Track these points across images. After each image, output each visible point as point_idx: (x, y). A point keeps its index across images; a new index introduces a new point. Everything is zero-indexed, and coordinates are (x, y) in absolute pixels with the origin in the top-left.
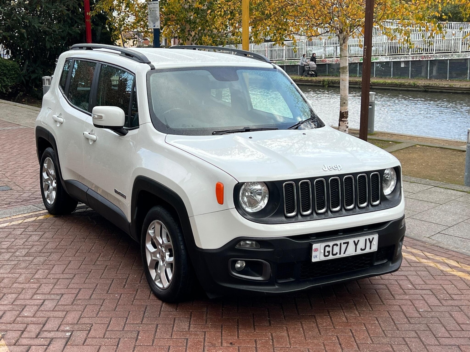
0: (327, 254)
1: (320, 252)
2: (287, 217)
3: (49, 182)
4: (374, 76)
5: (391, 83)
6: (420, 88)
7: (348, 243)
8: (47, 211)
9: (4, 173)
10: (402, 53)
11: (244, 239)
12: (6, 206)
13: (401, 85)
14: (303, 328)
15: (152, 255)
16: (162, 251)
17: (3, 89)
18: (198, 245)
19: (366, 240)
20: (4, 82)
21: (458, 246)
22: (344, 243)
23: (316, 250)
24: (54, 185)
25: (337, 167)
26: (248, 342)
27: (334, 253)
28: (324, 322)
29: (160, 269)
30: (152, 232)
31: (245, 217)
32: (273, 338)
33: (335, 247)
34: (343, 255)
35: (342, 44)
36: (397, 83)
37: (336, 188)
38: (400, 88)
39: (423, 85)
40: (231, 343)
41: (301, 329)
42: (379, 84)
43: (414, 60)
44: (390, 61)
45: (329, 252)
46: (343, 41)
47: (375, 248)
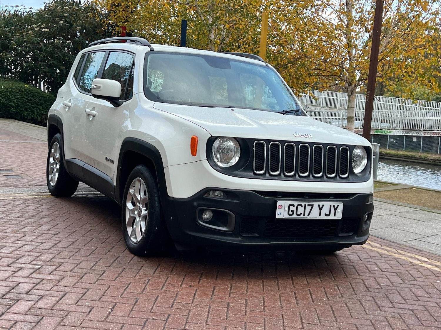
0: (291, 213)
1: (285, 210)
2: (255, 174)
3: (54, 165)
4: (388, 148)
5: (403, 155)
6: (430, 161)
7: (312, 206)
8: (50, 193)
9: (19, 168)
10: (415, 129)
11: (213, 189)
12: (13, 187)
13: (412, 157)
14: (263, 285)
15: (131, 212)
16: (140, 207)
17: (38, 117)
18: (169, 194)
19: (331, 206)
20: (40, 111)
21: (432, 249)
22: (309, 205)
23: (280, 207)
24: (58, 167)
25: (308, 135)
26: (207, 287)
27: (298, 213)
28: (286, 283)
29: (136, 225)
30: (133, 191)
31: (215, 168)
32: (232, 287)
33: (299, 207)
34: (306, 217)
35: (350, 96)
36: (408, 155)
37: (305, 155)
38: (411, 160)
39: (432, 158)
40: (190, 286)
41: (262, 285)
42: (391, 155)
43: (426, 135)
44: (403, 135)
45: (293, 211)
46: (351, 93)
47: (339, 216)
